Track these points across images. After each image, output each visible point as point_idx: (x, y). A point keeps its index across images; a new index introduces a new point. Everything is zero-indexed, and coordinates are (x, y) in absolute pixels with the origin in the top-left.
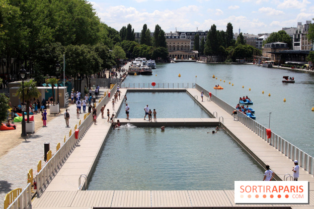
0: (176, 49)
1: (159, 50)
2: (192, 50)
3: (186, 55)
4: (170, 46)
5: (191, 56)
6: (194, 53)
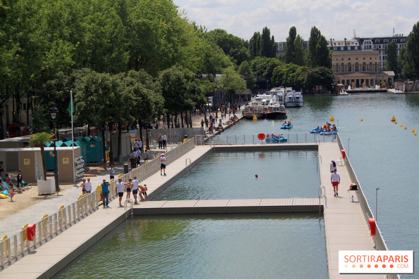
0: (353, 68)
1: (317, 72)
2: (384, 70)
3: (372, 80)
4: (343, 64)
5: (381, 81)
6: (387, 75)
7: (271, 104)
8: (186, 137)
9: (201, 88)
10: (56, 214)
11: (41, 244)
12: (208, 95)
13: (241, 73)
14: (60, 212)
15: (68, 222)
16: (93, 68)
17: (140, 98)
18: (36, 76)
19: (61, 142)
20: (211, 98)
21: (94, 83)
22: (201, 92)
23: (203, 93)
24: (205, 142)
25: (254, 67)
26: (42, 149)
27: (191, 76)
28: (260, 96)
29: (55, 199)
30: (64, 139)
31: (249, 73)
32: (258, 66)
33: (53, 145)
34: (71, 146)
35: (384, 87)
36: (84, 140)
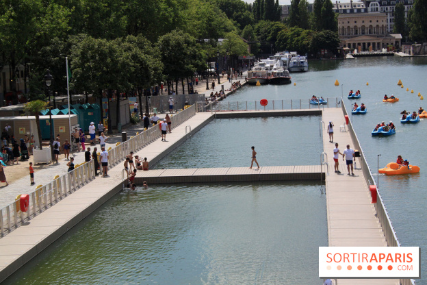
0: (360, 31)
1: (322, 36)
2: (391, 32)
3: (379, 44)
4: (349, 27)
5: (388, 44)
6: (394, 38)
7: (275, 69)
8: (187, 104)
9: (202, 53)
10: (50, 185)
11: (35, 215)
12: (210, 60)
13: (244, 38)
14: (55, 182)
15: (63, 192)
16: (90, 34)
17: (138, 65)
18: (31, 42)
19: (57, 110)
20: (213, 63)
21: (91, 49)
22: (202, 57)
23: (204, 59)
24: (207, 109)
25: (258, 31)
26: (37, 117)
27: (192, 40)
28: (263, 61)
29: (50, 169)
30: (61, 106)
31: (253, 37)
32: (262, 30)
33: (49, 114)
34: (68, 114)
35: (391, 50)
36: (81, 108)
